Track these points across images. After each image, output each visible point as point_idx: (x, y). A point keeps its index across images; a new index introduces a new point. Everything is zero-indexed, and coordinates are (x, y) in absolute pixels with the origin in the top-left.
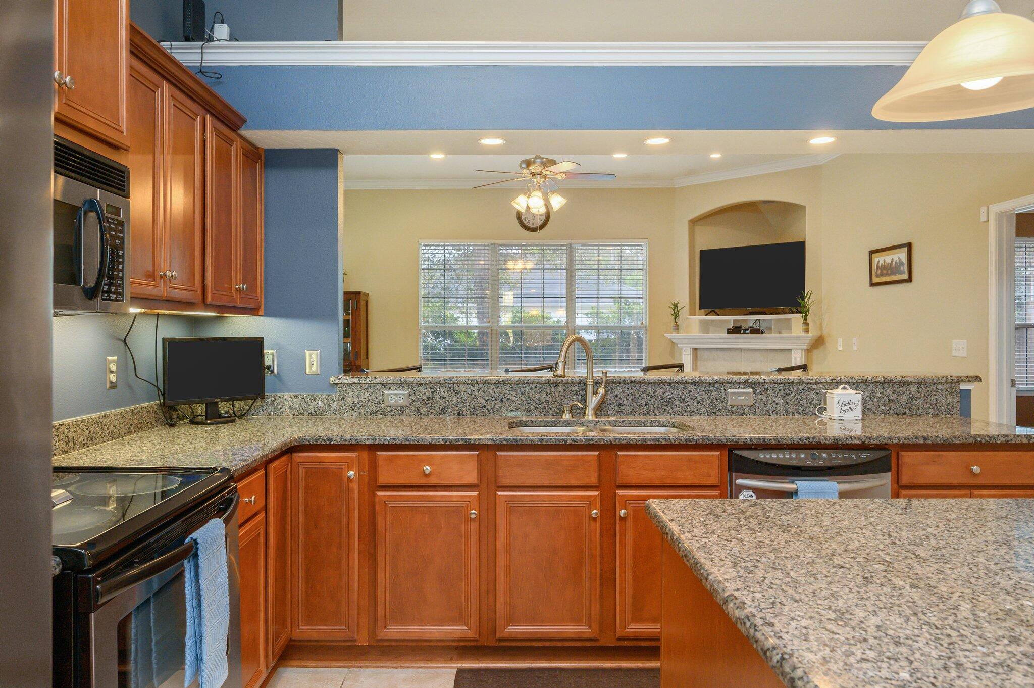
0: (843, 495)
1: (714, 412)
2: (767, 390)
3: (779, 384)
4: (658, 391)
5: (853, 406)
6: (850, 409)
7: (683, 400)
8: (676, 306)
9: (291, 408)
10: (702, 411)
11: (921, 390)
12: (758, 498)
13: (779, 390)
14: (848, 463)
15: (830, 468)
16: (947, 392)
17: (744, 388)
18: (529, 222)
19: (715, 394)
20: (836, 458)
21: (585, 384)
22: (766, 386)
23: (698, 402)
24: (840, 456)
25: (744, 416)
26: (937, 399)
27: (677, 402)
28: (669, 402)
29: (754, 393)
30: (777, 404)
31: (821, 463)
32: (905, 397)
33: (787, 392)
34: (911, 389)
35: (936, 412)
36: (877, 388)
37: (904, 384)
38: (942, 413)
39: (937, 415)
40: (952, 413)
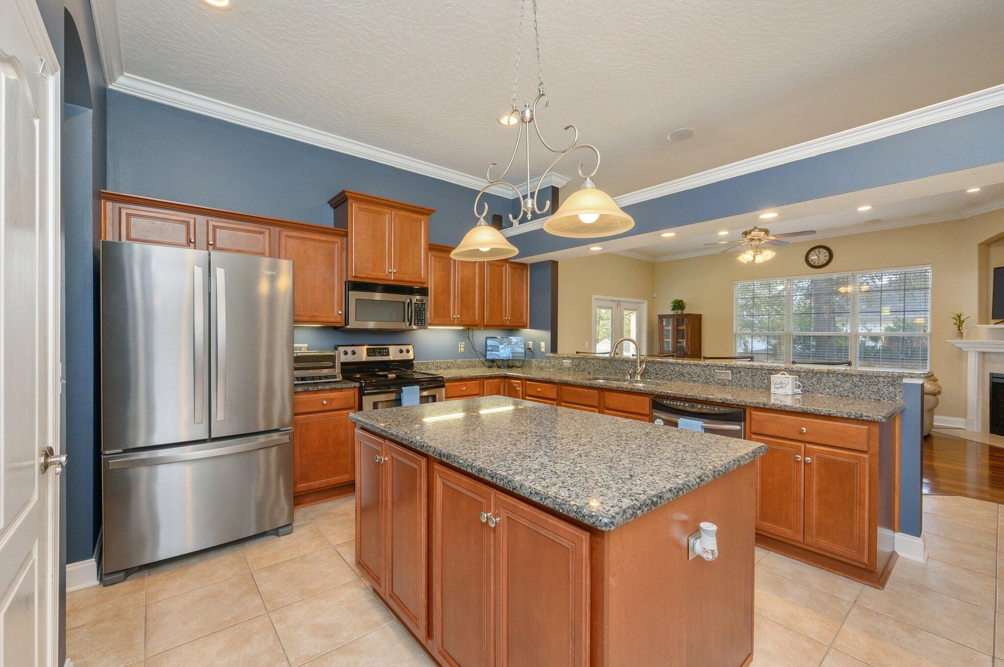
0: (707, 430)
1: (707, 382)
2: (740, 372)
3: (748, 369)
4: (676, 368)
5: (784, 386)
6: (781, 387)
7: (690, 374)
8: (959, 317)
9: (535, 365)
10: (700, 381)
11: (863, 381)
12: (665, 424)
13: (749, 373)
14: (713, 412)
15: (701, 414)
16: (889, 384)
17: (725, 370)
18: (815, 263)
19: (708, 372)
20: (706, 409)
21: (636, 362)
22: (740, 370)
23: (698, 376)
24: (708, 408)
25: (726, 386)
26: (879, 388)
27: (686, 375)
28: (682, 374)
29: (732, 373)
30: (747, 381)
31: (695, 410)
32: (848, 384)
33: (754, 374)
34: (854, 379)
35: (878, 398)
36: (823, 376)
37: (847, 375)
38: (884, 399)
39: (879, 400)
40: (895, 400)
